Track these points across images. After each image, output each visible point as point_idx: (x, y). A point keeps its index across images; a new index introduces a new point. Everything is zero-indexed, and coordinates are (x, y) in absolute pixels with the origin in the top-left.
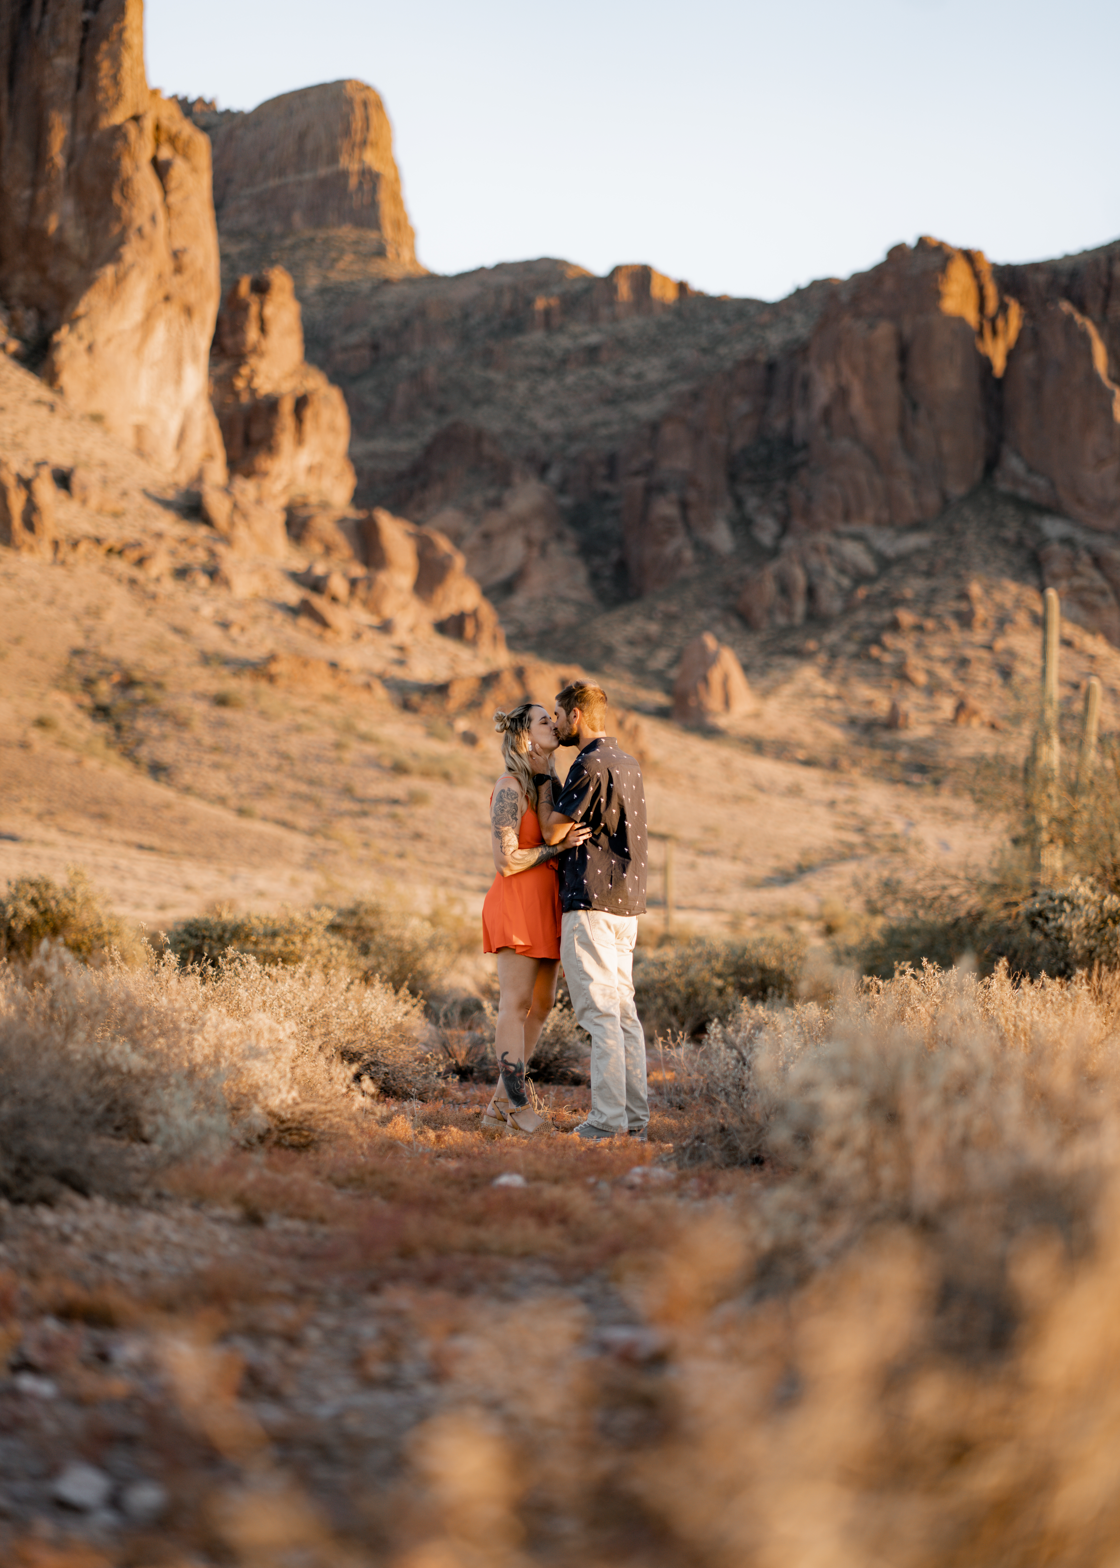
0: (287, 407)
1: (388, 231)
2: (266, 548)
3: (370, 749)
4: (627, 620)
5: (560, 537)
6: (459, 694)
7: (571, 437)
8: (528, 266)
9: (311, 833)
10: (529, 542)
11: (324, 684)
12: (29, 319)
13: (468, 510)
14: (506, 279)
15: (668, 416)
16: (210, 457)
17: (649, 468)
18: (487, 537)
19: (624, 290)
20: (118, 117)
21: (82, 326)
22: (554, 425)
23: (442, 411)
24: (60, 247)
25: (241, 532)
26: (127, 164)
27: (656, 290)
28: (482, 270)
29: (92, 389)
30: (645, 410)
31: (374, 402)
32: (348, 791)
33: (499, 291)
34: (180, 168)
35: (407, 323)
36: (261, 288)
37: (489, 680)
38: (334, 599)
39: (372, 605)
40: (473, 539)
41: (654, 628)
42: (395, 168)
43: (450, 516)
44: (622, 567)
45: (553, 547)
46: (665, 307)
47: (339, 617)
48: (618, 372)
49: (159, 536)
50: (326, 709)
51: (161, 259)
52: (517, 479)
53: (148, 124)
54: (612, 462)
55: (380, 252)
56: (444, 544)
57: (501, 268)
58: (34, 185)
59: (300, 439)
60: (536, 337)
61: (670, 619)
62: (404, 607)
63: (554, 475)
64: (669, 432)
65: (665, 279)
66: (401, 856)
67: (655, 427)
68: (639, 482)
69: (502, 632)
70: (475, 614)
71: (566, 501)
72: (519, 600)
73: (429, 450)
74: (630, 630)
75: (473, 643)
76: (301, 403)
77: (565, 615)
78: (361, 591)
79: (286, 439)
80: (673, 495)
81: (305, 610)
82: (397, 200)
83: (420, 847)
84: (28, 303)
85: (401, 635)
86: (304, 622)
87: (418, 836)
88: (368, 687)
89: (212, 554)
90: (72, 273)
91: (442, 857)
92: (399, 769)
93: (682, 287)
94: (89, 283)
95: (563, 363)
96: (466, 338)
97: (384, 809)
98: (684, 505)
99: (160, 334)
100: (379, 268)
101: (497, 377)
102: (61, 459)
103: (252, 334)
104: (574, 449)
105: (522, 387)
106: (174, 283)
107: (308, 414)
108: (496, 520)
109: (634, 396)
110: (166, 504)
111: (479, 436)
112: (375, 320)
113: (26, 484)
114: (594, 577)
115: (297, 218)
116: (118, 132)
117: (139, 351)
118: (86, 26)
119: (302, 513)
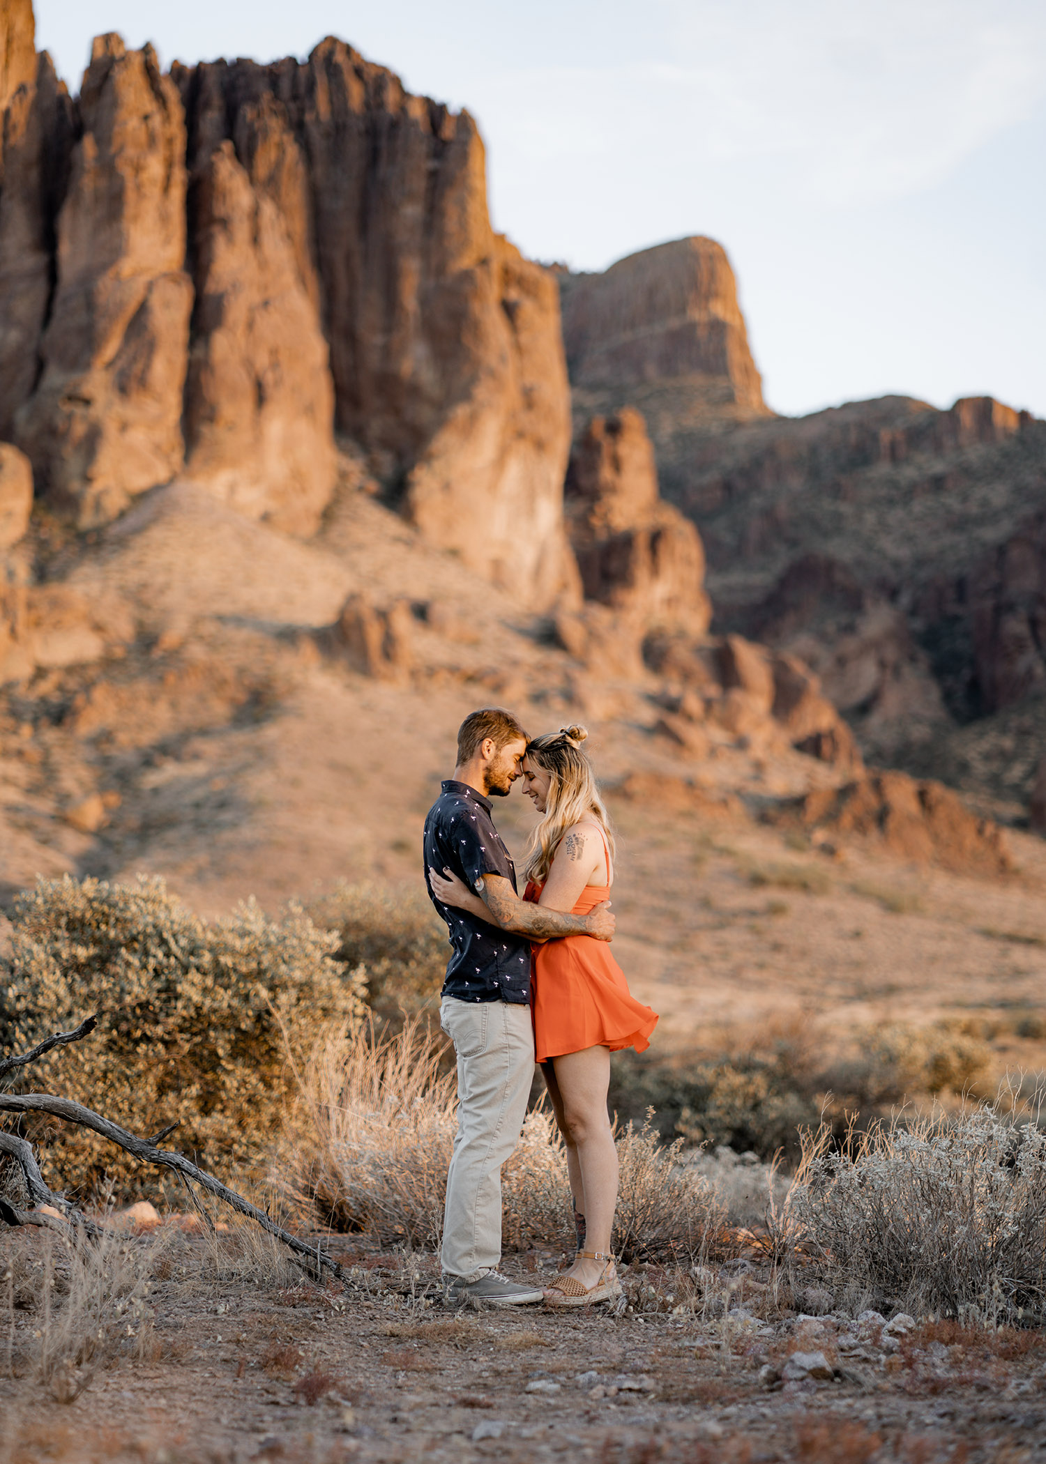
0: (642, 543)
1: (737, 377)
2: (621, 670)
3: (727, 864)
4: (981, 735)
5: (913, 659)
6: (815, 807)
7: (920, 562)
8: (873, 403)
9: (670, 947)
10: (882, 665)
11: (681, 801)
12: (386, 461)
13: (822, 637)
14: (851, 417)
15: (1014, 539)
16: (564, 586)
17: (998, 589)
18: (841, 662)
19: (967, 418)
20: (466, 262)
21: (438, 465)
22: (903, 553)
23: (793, 543)
24: (415, 390)
25: (597, 657)
26: (475, 307)
27: (998, 418)
28: (830, 410)
29: (448, 525)
30: (991, 534)
31: (728, 538)
32: (706, 904)
33: (845, 428)
34: (528, 308)
35: (757, 463)
36: (614, 429)
37: (846, 792)
38: (689, 718)
39: (728, 723)
40: (827, 662)
41: (1008, 743)
42: (741, 317)
43: (804, 642)
44: (974, 686)
45: (907, 670)
46: (1008, 435)
47: (695, 736)
48: (965, 499)
49: (515, 663)
50: (683, 826)
51: (511, 397)
52: (868, 603)
53: (495, 267)
54: (961, 586)
55: (730, 398)
56: (799, 668)
57: (848, 406)
58: (388, 329)
59: (655, 571)
60: (882, 469)
61: (1023, 733)
62: (758, 725)
63: (905, 599)
64: (1015, 554)
65: (1006, 409)
66: (761, 966)
67: (1001, 550)
68: (988, 604)
69: (860, 751)
70: (831, 734)
71: (918, 625)
72: (875, 721)
73: (784, 583)
74: (985, 745)
75: (831, 761)
76: (656, 538)
77: (920, 733)
78: (717, 709)
79: (641, 573)
80: (1022, 612)
81: (661, 729)
82: (744, 347)
83: (780, 959)
84: (386, 444)
85: (758, 750)
86: (661, 742)
87: (777, 947)
88: (724, 803)
89: (568, 679)
90: (425, 414)
91: (802, 966)
92: (758, 881)
93: (1024, 416)
94: (441, 422)
95: (908, 493)
96: (814, 473)
97: (744, 921)
98: (1034, 623)
99: (514, 470)
100: (729, 412)
101: (846, 508)
102: (419, 591)
103: (606, 474)
104: (924, 574)
105: (870, 518)
106: (525, 419)
107: (662, 547)
108: (850, 645)
109: (981, 521)
110: (522, 632)
111: (830, 565)
112: (728, 461)
113: (383, 616)
114: (947, 697)
115: (651, 370)
116: (467, 276)
117: (493, 487)
118: (433, 175)
119: (658, 643)
